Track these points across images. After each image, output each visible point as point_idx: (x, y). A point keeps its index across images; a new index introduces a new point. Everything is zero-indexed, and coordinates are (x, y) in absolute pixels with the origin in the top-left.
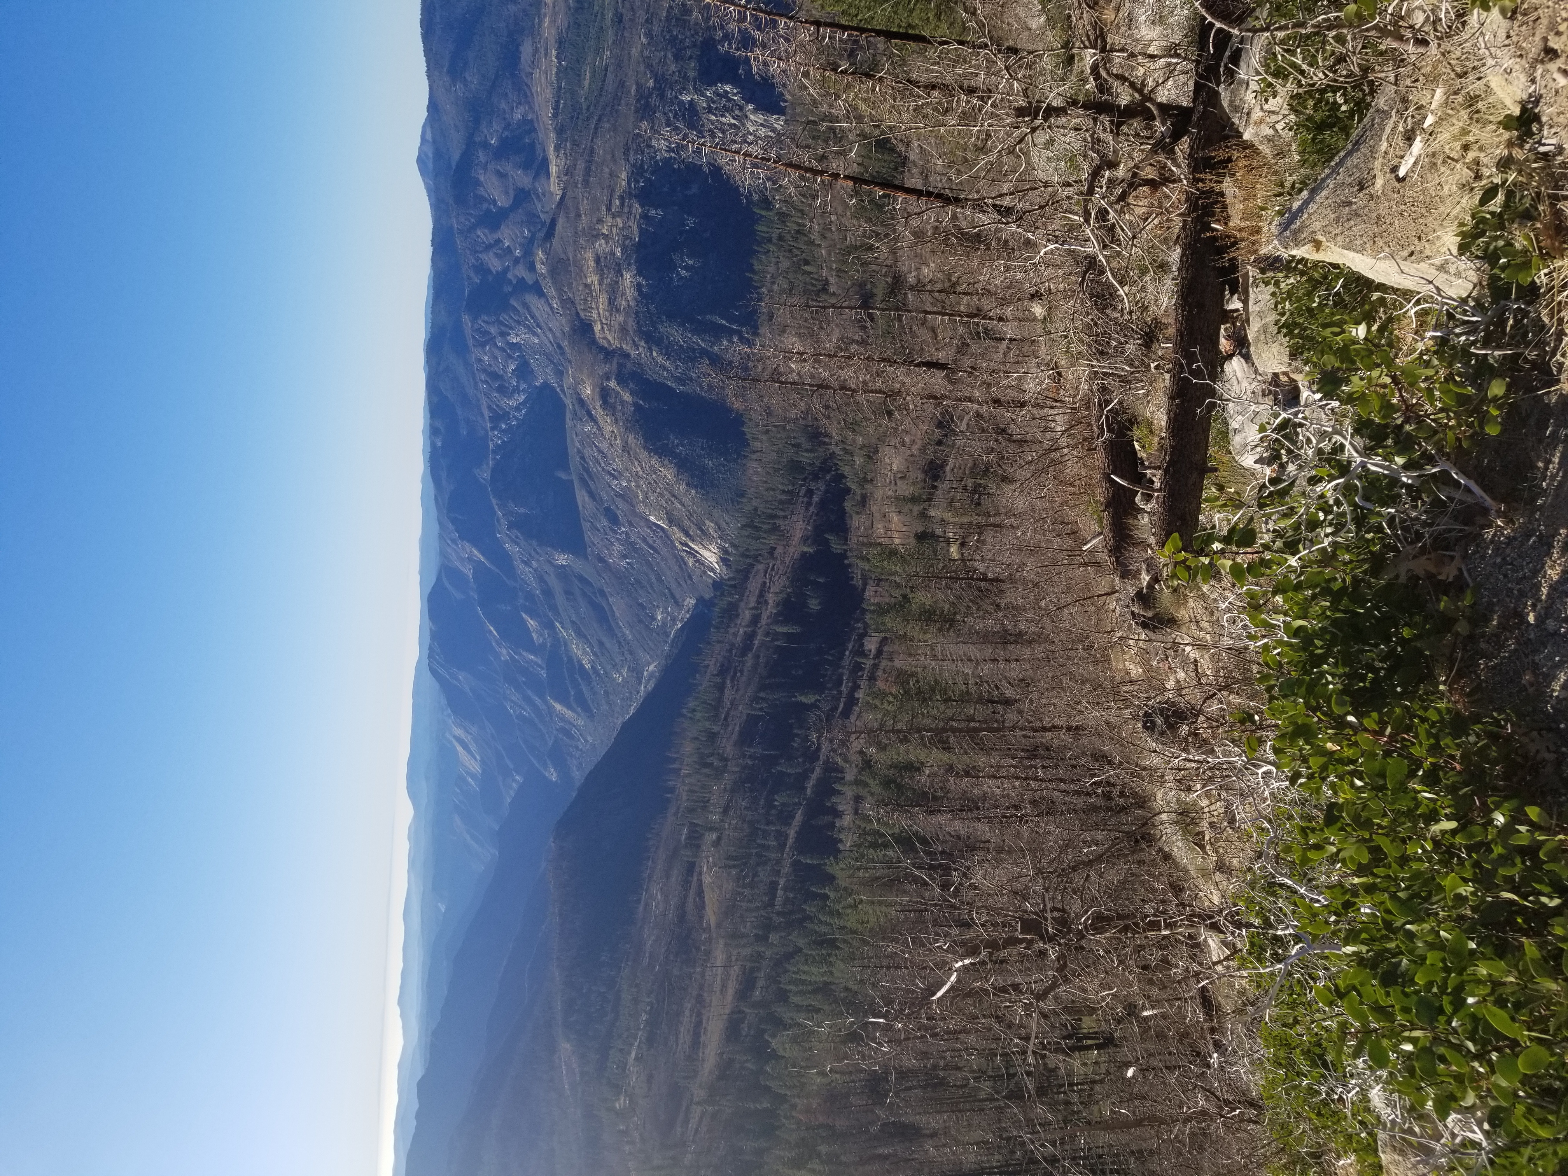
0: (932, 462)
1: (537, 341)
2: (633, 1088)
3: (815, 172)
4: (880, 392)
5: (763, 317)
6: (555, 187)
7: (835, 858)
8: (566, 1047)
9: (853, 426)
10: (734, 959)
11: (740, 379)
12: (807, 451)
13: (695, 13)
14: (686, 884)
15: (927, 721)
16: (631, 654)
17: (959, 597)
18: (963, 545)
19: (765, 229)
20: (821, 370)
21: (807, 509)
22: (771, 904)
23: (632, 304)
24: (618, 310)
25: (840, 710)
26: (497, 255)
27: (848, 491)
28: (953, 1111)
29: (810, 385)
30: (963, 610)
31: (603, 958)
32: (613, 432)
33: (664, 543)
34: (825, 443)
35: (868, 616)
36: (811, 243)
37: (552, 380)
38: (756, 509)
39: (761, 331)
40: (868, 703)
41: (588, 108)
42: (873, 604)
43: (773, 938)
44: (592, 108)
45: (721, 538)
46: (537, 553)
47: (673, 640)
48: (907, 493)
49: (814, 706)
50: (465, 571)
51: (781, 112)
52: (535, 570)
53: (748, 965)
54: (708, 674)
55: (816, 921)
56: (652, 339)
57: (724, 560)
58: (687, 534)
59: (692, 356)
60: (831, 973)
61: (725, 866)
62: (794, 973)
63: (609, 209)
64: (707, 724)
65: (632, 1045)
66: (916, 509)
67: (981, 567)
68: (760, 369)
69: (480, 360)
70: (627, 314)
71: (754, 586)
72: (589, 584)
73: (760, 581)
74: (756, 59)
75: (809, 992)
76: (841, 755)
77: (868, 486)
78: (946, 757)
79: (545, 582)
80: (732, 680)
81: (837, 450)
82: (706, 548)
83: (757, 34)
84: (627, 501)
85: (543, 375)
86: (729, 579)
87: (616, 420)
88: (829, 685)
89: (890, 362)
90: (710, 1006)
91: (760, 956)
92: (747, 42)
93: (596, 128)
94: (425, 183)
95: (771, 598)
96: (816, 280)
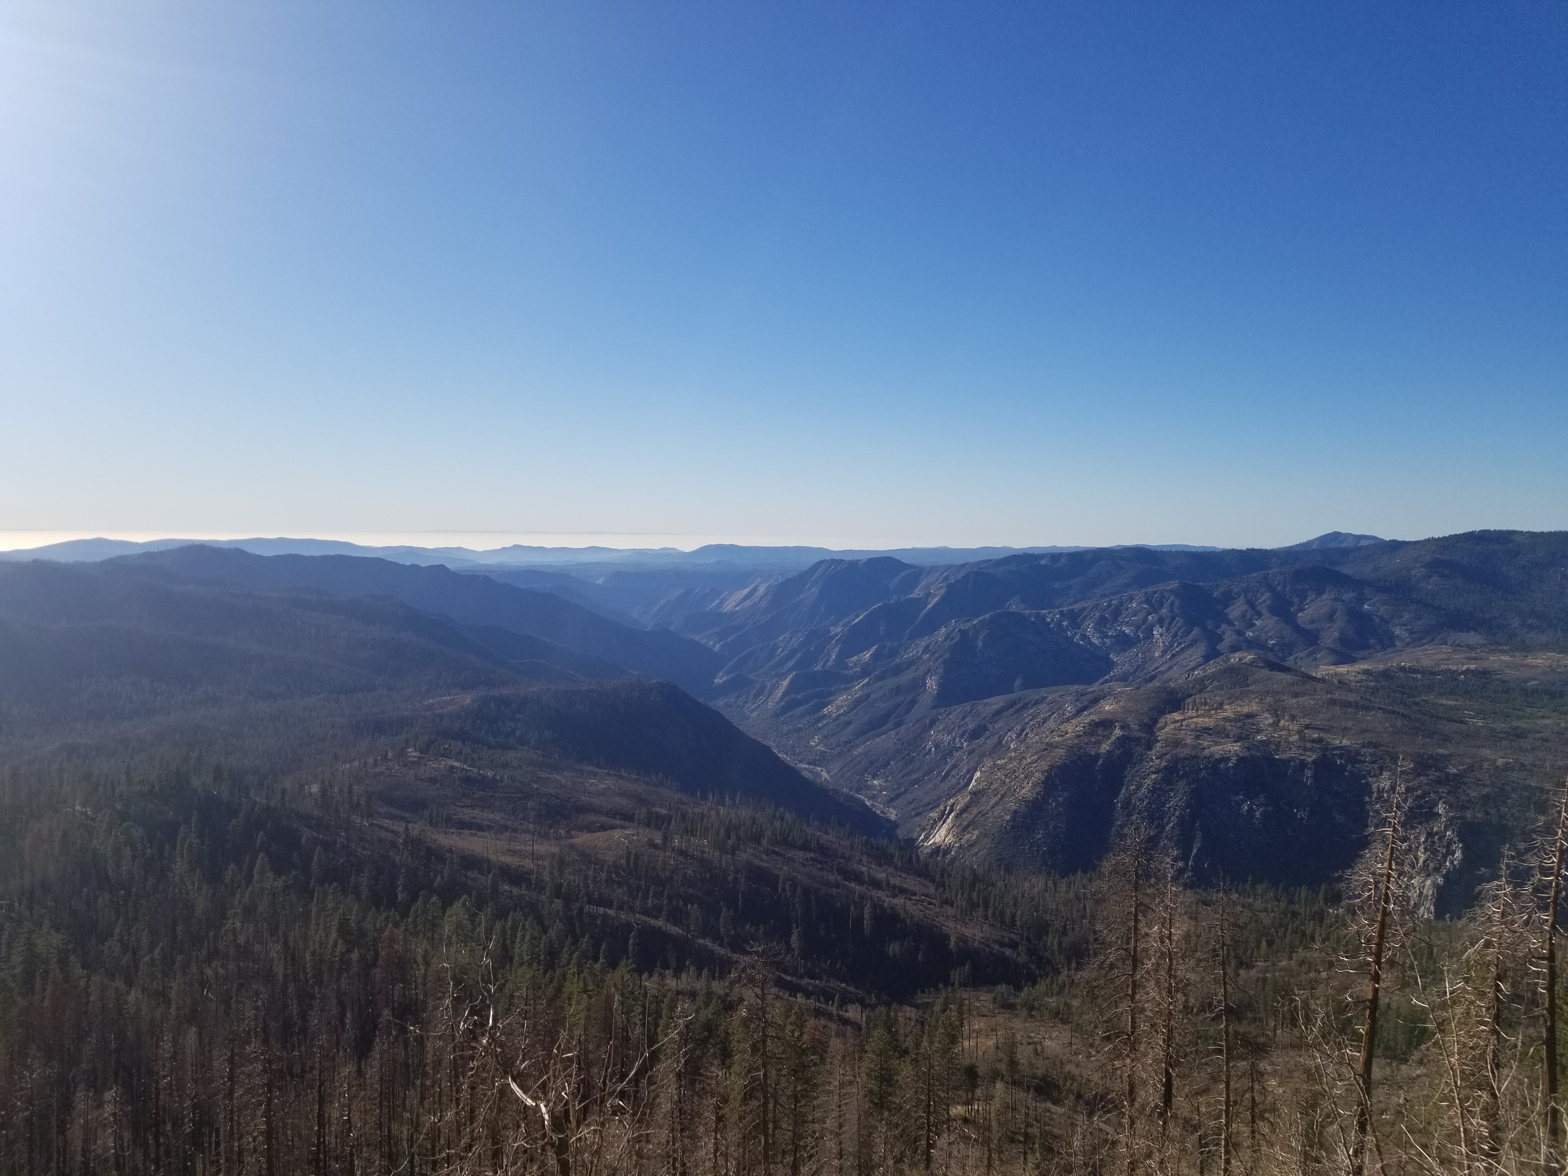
0: (1057, 1086)
1: (1157, 654)
2: (426, 765)
3: (1378, 955)
4: (1134, 1027)
5: (1204, 895)
6: (1324, 670)
7: (634, 970)
8: (467, 699)
9: (1092, 995)
10: (540, 862)
11: (1137, 868)
12: (1060, 943)
13: (1542, 818)
14: (613, 813)
15: (773, 1073)
16: (838, 754)
17: (908, 1114)
18: (966, 1120)
19: (1303, 896)
20: (1153, 960)
21: (996, 942)
22: (590, 902)
23: (1206, 752)
24: (1197, 737)
25: (783, 976)
26: (1244, 615)
27: (1019, 988)
28: (381, 1093)
29: (1136, 947)
30: (895, 1119)
31: (547, 733)
32: (1067, 733)
33: (953, 787)
34: (1069, 963)
35: (882, 1009)
36: (1293, 949)
37: (1116, 671)
38: (993, 885)
39: (1189, 893)
40: (792, 1008)
41: (1417, 704)
42: (896, 1016)
43: (558, 903)
44: (1415, 708)
45: (961, 847)
46: (937, 659)
47: (852, 797)
48: (1019, 1056)
49: (789, 949)
50: (917, 591)
51: (1439, 915)
52: (920, 657)
53: (533, 877)
54: (819, 833)
55: (573, 948)
56: (1170, 773)
57: (937, 850)
58: (963, 811)
59: (1156, 815)
60: (521, 965)
61: (629, 853)
62: (524, 925)
63: (1307, 727)
64: (768, 833)
65: (465, 762)
66: (1003, 1067)
67: (942, 1142)
68: (1149, 891)
69: (1131, 599)
70: (1194, 747)
71: (911, 883)
72: (908, 711)
73: (916, 889)
74: (1499, 888)
75: (504, 941)
76: (740, 976)
77: (1025, 1012)
78: (736, 1096)
79: (908, 668)
80: (812, 859)
81: (1062, 977)
82: (949, 831)
83: (1528, 889)
84: (995, 747)
85: (1121, 661)
86: (918, 856)
87: (1080, 736)
88: (809, 964)
89: (1168, 1040)
90: (497, 839)
91: (541, 889)
92: (1519, 877)
93: (1394, 712)
94: (1312, 541)
95: (899, 901)
96: (1252, 953)
